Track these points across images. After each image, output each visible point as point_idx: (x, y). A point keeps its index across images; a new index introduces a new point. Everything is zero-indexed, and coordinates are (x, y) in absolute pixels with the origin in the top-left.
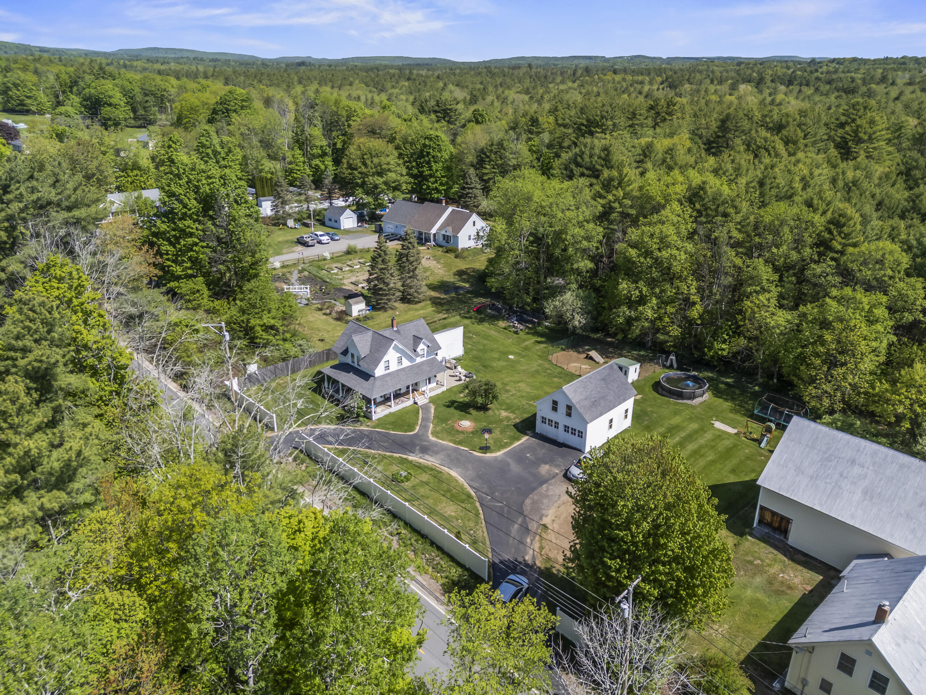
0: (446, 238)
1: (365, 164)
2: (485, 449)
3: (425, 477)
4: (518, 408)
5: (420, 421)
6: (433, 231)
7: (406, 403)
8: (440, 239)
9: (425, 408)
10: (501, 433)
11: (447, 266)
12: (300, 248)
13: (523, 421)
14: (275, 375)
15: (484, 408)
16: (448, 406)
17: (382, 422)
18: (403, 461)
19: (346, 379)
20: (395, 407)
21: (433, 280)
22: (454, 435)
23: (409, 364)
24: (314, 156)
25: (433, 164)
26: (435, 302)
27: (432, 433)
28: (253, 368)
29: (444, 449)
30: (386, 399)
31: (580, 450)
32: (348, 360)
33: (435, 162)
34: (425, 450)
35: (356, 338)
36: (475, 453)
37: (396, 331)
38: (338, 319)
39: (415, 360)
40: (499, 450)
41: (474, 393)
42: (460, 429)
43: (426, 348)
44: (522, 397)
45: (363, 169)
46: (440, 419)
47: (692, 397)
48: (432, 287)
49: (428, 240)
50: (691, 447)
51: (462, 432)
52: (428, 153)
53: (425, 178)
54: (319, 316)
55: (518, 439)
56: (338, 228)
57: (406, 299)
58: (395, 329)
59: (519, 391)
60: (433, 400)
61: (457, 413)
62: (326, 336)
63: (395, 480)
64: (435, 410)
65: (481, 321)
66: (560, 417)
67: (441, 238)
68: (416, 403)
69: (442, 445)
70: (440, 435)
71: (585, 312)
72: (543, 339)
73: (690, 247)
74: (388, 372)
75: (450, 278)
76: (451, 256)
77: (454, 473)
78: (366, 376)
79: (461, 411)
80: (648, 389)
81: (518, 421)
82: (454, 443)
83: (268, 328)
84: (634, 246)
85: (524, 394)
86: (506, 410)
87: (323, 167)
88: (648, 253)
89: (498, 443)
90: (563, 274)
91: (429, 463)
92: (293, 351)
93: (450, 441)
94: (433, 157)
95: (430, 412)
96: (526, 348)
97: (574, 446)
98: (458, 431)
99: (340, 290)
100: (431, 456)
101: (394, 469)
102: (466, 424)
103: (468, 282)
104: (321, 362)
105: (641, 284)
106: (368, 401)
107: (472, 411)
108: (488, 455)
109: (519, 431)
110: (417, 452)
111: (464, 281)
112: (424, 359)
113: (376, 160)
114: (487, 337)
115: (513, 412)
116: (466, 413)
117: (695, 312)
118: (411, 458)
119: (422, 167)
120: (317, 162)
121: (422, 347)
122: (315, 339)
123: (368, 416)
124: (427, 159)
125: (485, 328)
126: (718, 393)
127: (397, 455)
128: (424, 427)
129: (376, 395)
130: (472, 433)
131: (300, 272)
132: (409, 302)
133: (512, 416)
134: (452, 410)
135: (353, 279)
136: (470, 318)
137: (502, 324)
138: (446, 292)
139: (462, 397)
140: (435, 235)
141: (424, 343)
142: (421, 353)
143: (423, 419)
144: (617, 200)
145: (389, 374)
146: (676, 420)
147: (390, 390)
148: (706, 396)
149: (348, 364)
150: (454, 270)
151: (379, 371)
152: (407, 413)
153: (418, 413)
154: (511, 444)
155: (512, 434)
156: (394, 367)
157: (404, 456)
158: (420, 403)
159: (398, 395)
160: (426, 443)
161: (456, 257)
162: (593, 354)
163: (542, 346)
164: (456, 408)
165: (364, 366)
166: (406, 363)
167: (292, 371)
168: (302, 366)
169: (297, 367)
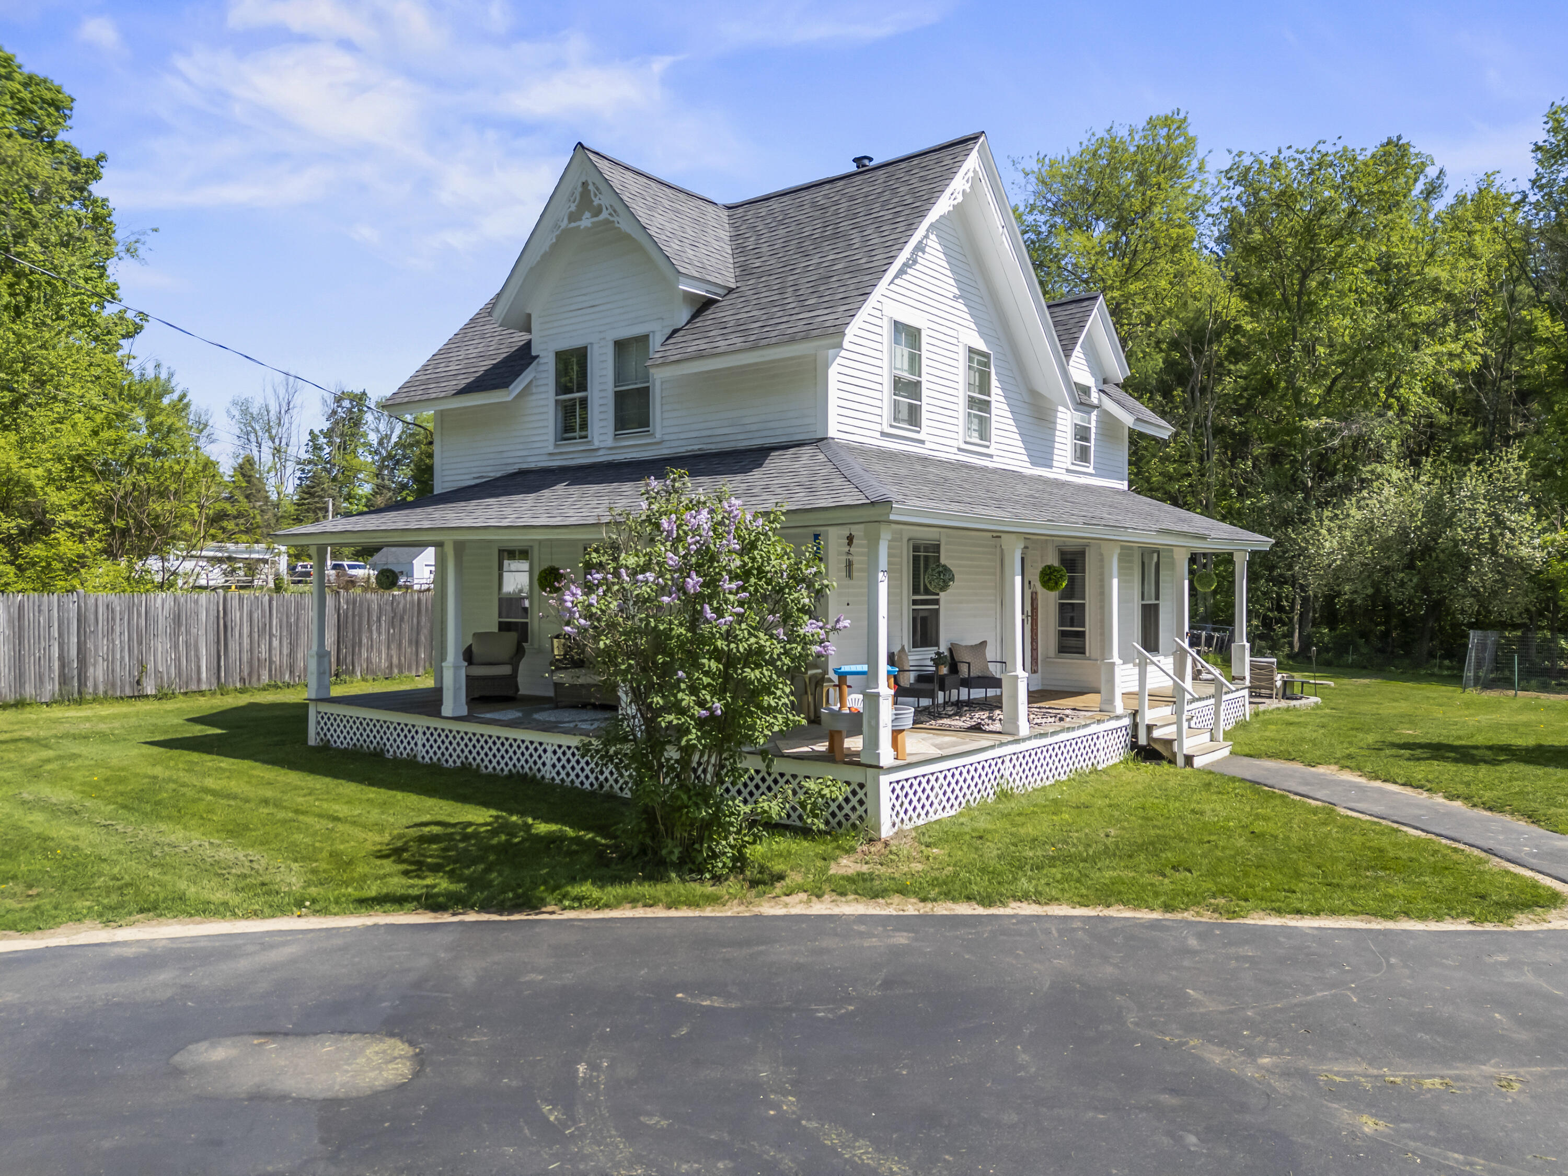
23: (1024, 463)
167: (64, 679)
168: (150, 666)
169: (110, 661)
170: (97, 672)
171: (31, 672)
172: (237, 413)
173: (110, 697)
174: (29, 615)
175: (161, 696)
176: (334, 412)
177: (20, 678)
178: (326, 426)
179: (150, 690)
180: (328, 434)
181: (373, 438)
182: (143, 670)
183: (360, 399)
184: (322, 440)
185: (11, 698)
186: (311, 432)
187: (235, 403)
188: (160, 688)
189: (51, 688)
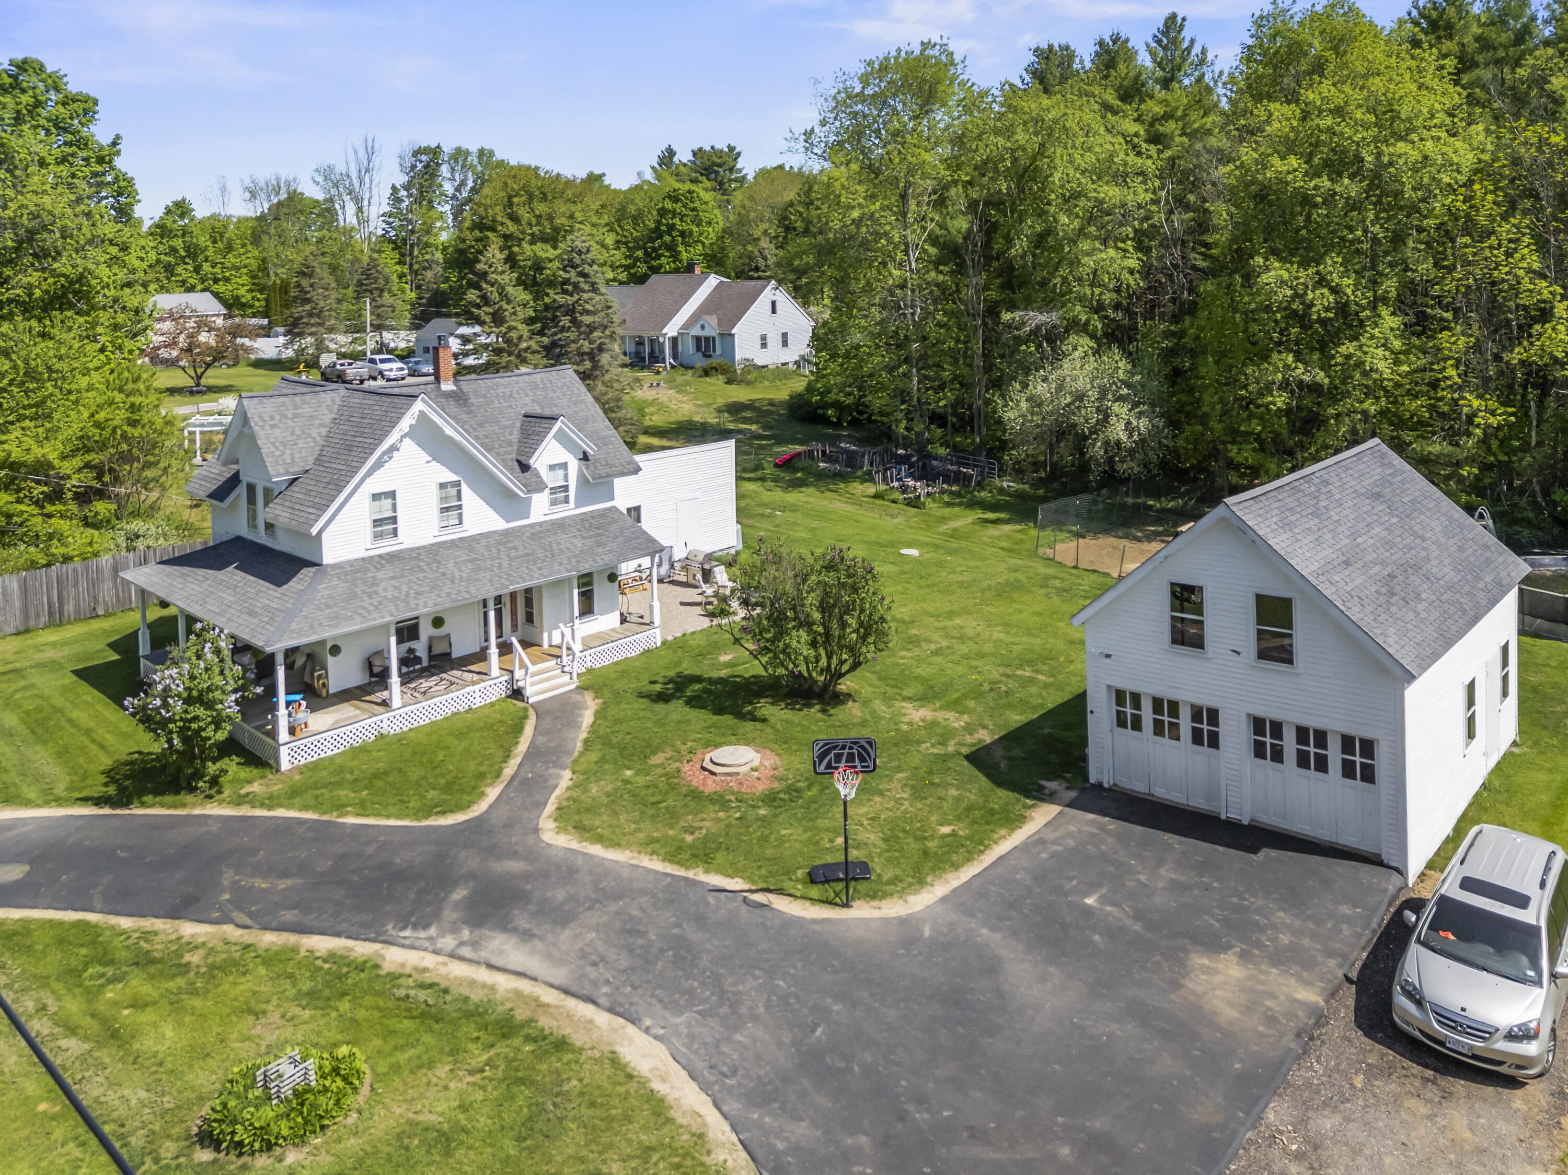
0: (704, 345)
1: (515, 219)
2: (840, 880)
4: (977, 693)
5: (514, 763)
6: (671, 330)
7: (466, 691)
8: (689, 350)
9: (556, 711)
10: (918, 793)
11: (703, 397)
13: (1012, 738)
15: (821, 692)
16: (662, 698)
17: (328, 779)
20: (410, 707)
21: (662, 420)
22: (673, 816)
23: (499, 524)
25: (681, 248)
27: (561, 814)
29: (608, 891)
30: (376, 679)
31: (1375, 860)
32: (238, 520)
33: (687, 245)
34: (494, 905)
36: (780, 903)
37: (448, 395)
39: (523, 508)
40: (921, 883)
42: (710, 786)
43: (574, 466)
44: (980, 656)
45: (511, 228)
46: (612, 750)
48: (655, 432)
49: (657, 358)
51: (719, 800)
52: (672, 227)
55: (1014, 821)
58: (447, 386)
59: (962, 639)
60: (597, 680)
61: (700, 718)
64: (599, 715)
66: (1221, 674)
67: (691, 347)
68: (517, 694)
69: (600, 870)
70: (599, 822)
71: (1144, 392)
72: (1002, 515)
74: (388, 546)
75: (710, 418)
76: (717, 381)
78: (287, 568)
79: (719, 711)
81: (985, 737)
82: (671, 858)
84: (1288, 147)
85: (987, 648)
86: (923, 699)
89: (912, 845)
91: (504, 983)
93: (650, 845)
94: (682, 234)
95: (575, 725)
96: (956, 535)
97: (1324, 834)
98: (695, 795)
100: (527, 936)
102: (739, 761)
103: (757, 422)
105: (1332, 265)
107: (765, 708)
108: (861, 911)
109: (998, 779)
110: (449, 914)
111: (745, 421)
112: (569, 510)
113: (541, 208)
114: (820, 514)
115: (956, 705)
116: (741, 716)
118: (404, 955)
119: (659, 257)
121: (555, 457)
124: (667, 238)
125: (810, 497)
127: (322, 944)
128: (528, 787)
130: (770, 798)
133: (956, 721)
134: (677, 710)
136: (763, 479)
137: (864, 488)
139: (727, 664)
140: (674, 340)
141: (561, 437)
142: (552, 479)
143: (532, 754)
145: (392, 558)
147: (380, 616)
149: (238, 539)
150: (721, 403)
151: (346, 539)
152: (460, 735)
153: (518, 729)
154: (980, 844)
155: (972, 796)
156: (419, 527)
157: (362, 949)
158: (534, 692)
160: (514, 866)
161: (729, 382)
163: (1007, 528)
164: (694, 702)
165: (280, 524)
166: (480, 517)
167: (51, 614)
168: (101, 599)
169: (77, 600)
170: (70, 607)
171: (32, 613)
172: (320, 179)
173: (80, 618)
174: (30, 582)
175: (107, 615)
176: (413, 167)
177: (26, 617)
178: (405, 179)
179: (101, 612)
180: (407, 187)
181: (449, 188)
182: (95, 599)
183: (435, 152)
184: (403, 193)
185: (22, 629)
186: (394, 187)
187: (317, 170)
188: (106, 610)
189: (44, 619)
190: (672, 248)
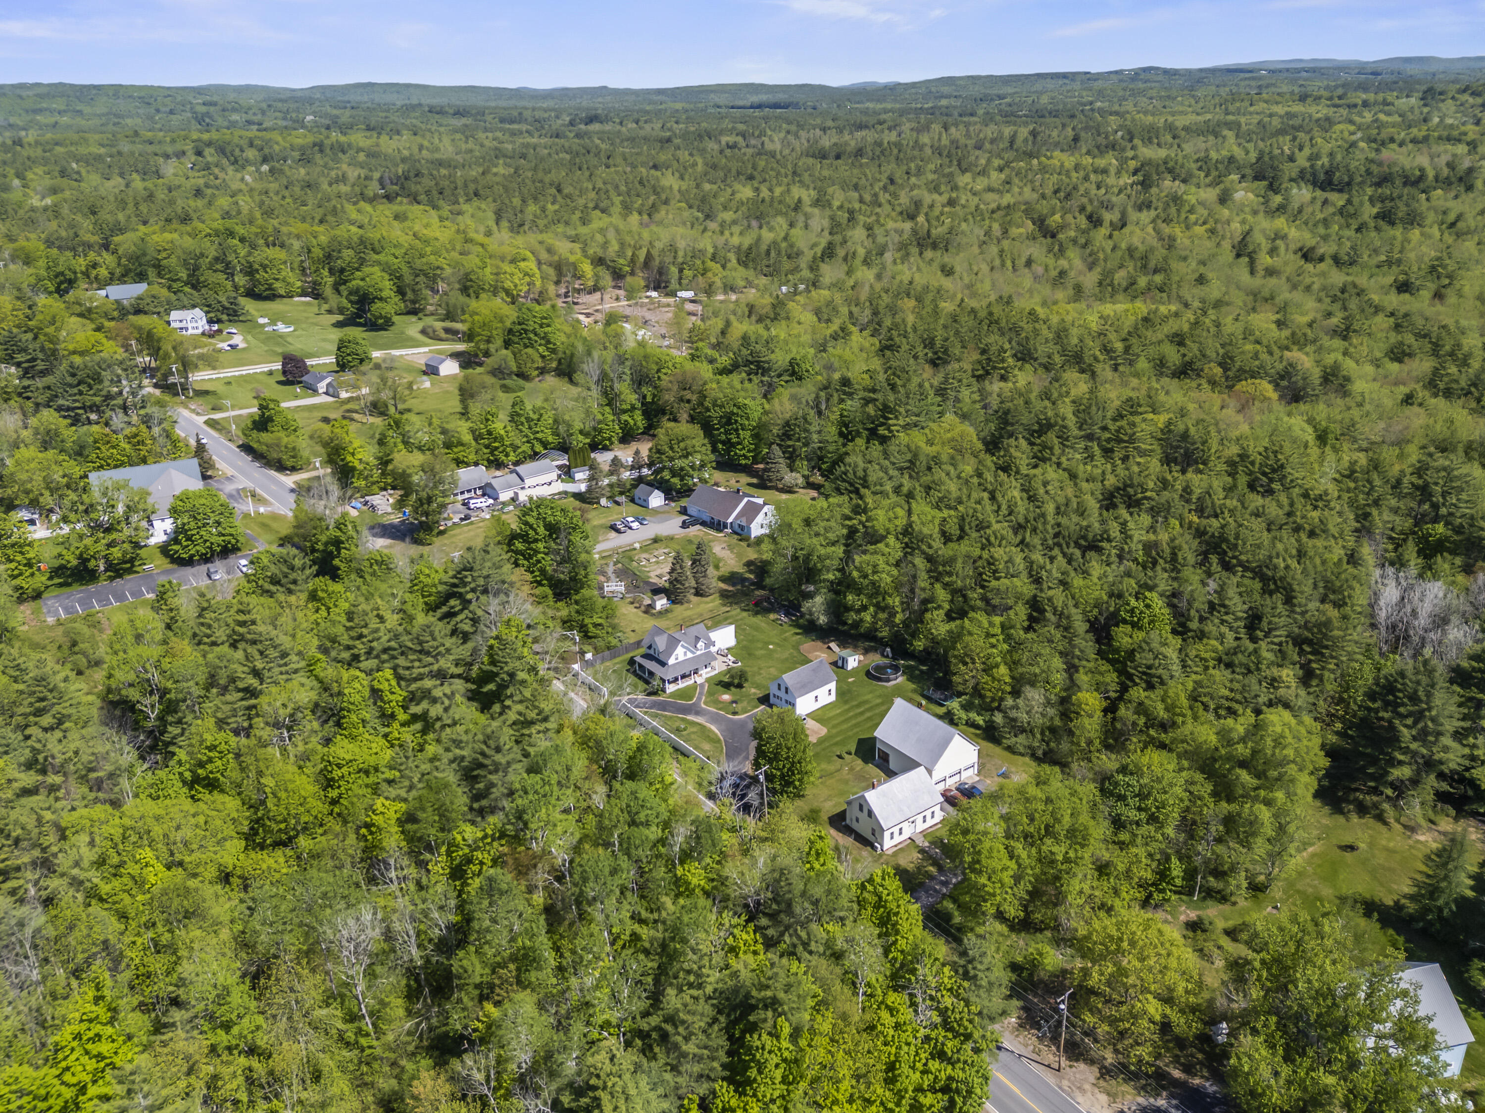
0: (742, 527)
2: (735, 713)
3: (694, 729)
4: (761, 687)
5: (697, 694)
6: (730, 520)
7: (689, 682)
8: (736, 528)
9: (702, 685)
10: (748, 703)
11: (739, 556)
12: (613, 534)
13: (763, 695)
14: (603, 660)
15: (740, 686)
16: (716, 685)
17: (673, 695)
18: (683, 720)
19: (650, 665)
20: (682, 684)
21: (724, 571)
22: (717, 704)
23: (692, 656)
24: (625, 412)
25: (741, 431)
26: (724, 595)
27: (704, 702)
28: (589, 656)
29: (709, 712)
30: (676, 680)
32: (651, 652)
34: (698, 713)
35: (657, 639)
36: (728, 715)
37: (683, 633)
38: (646, 612)
39: (696, 653)
40: (743, 714)
41: (732, 677)
42: (722, 700)
43: (704, 644)
44: (763, 681)
46: (711, 693)
47: (888, 680)
48: (722, 579)
49: (725, 526)
50: (868, 714)
51: (723, 702)
52: (736, 421)
53: (733, 445)
54: (631, 609)
55: (757, 707)
56: (647, 507)
57: (698, 593)
60: (708, 680)
61: (722, 689)
62: (636, 628)
63: (678, 730)
64: (708, 687)
65: (756, 613)
66: (782, 694)
68: (695, 682)
69: (709, 710)
70: (708, 704)
71: (827, 612)
73: (895, 572)
74: (677, 661)
75: (740, 569)
76: (744, 544)
77: (713, 728)
78: (663, 664)
79: (724, 688)
80: (863, 674)
81: (760, 695)
82: (717, 709)
83: (596, 625)
86: (754, 688)
87: (632, 422)
88: (865, 576)
89: (744, 710)
90: (814, 583)
91: (699, 721)
92: (614, 642)
93: (714, 707)
94: (741, 425)
95: (704, 688)
96: (785, 640)
98: (720, 701)
99: (648, 583)
100: (701, 716)
101: (677, 724)
102: (726, 697)
103: (753, 573)
104: (634, 649)
105: (862, 597)
106: (664, 681)
107: (731, 688)
108: (736, 717)
109: (759, 702)
110: (693, 714)
111: (750, 572)
112: (703, 652)
114: (757, 629)
115: (758, 690)
116: (728, 689)
117: (899, 618)
118: (689, 717)
120: (625, 417)
121: (701, 645)
122: (628, 630)
123: (664, 690)
125: (758, 620)
126: (911, 678)
127: (681, 716)
128: (699, 699)
129: (670, 677)
130: (729, 702)
131: (615, 564)
132: (701, 595)
133: (757, 692)
134: (718, 687)
135: (658, 572)
136: (746, 612)
137: (772, 616)
138: (734, 585)
139: (726, 679)
140: (731, 523)
141: (702, 641)
142: (700, 647)
143: (699, 693)
144: (861, 522)
145: (678, 663)
146: (869, 697)
147: (678, 674)
148: (900, 679)
149: (651, 655)
150: (745, 560)
151: (671, 661)
152: (688, 689)
153: (696, 689)
154: (752, 710)
155: (754, 704)
156: (681, 658)
157: (685, 716)
158: (698, 682)
159: (684, 677)
160: (699, 709)
161: (748, 546)
162: (833, 645)
163: (798, 637)
164: (721, 686)
165: (662, 658)
166: (689, 655)
190: (737, 430)
